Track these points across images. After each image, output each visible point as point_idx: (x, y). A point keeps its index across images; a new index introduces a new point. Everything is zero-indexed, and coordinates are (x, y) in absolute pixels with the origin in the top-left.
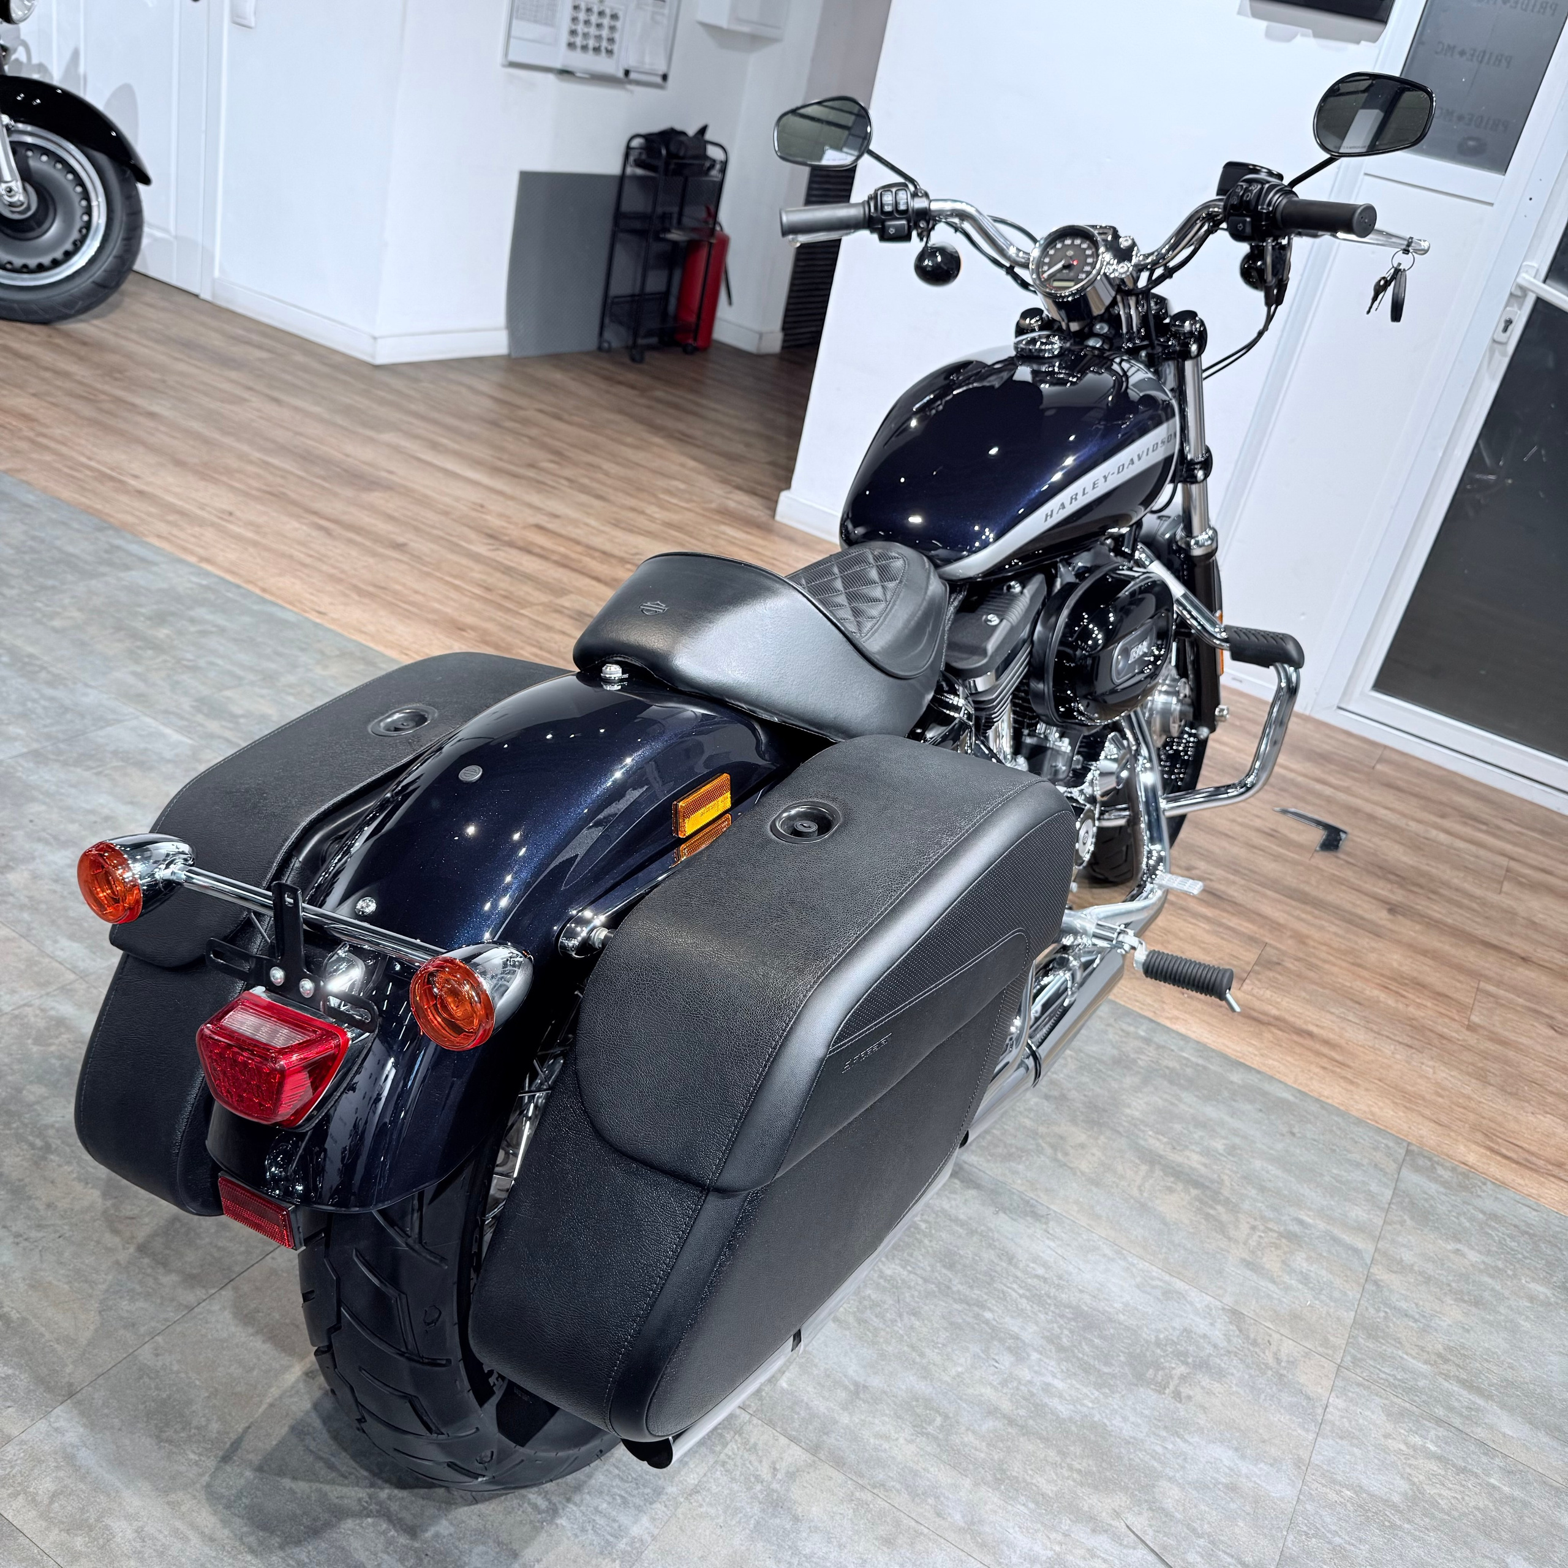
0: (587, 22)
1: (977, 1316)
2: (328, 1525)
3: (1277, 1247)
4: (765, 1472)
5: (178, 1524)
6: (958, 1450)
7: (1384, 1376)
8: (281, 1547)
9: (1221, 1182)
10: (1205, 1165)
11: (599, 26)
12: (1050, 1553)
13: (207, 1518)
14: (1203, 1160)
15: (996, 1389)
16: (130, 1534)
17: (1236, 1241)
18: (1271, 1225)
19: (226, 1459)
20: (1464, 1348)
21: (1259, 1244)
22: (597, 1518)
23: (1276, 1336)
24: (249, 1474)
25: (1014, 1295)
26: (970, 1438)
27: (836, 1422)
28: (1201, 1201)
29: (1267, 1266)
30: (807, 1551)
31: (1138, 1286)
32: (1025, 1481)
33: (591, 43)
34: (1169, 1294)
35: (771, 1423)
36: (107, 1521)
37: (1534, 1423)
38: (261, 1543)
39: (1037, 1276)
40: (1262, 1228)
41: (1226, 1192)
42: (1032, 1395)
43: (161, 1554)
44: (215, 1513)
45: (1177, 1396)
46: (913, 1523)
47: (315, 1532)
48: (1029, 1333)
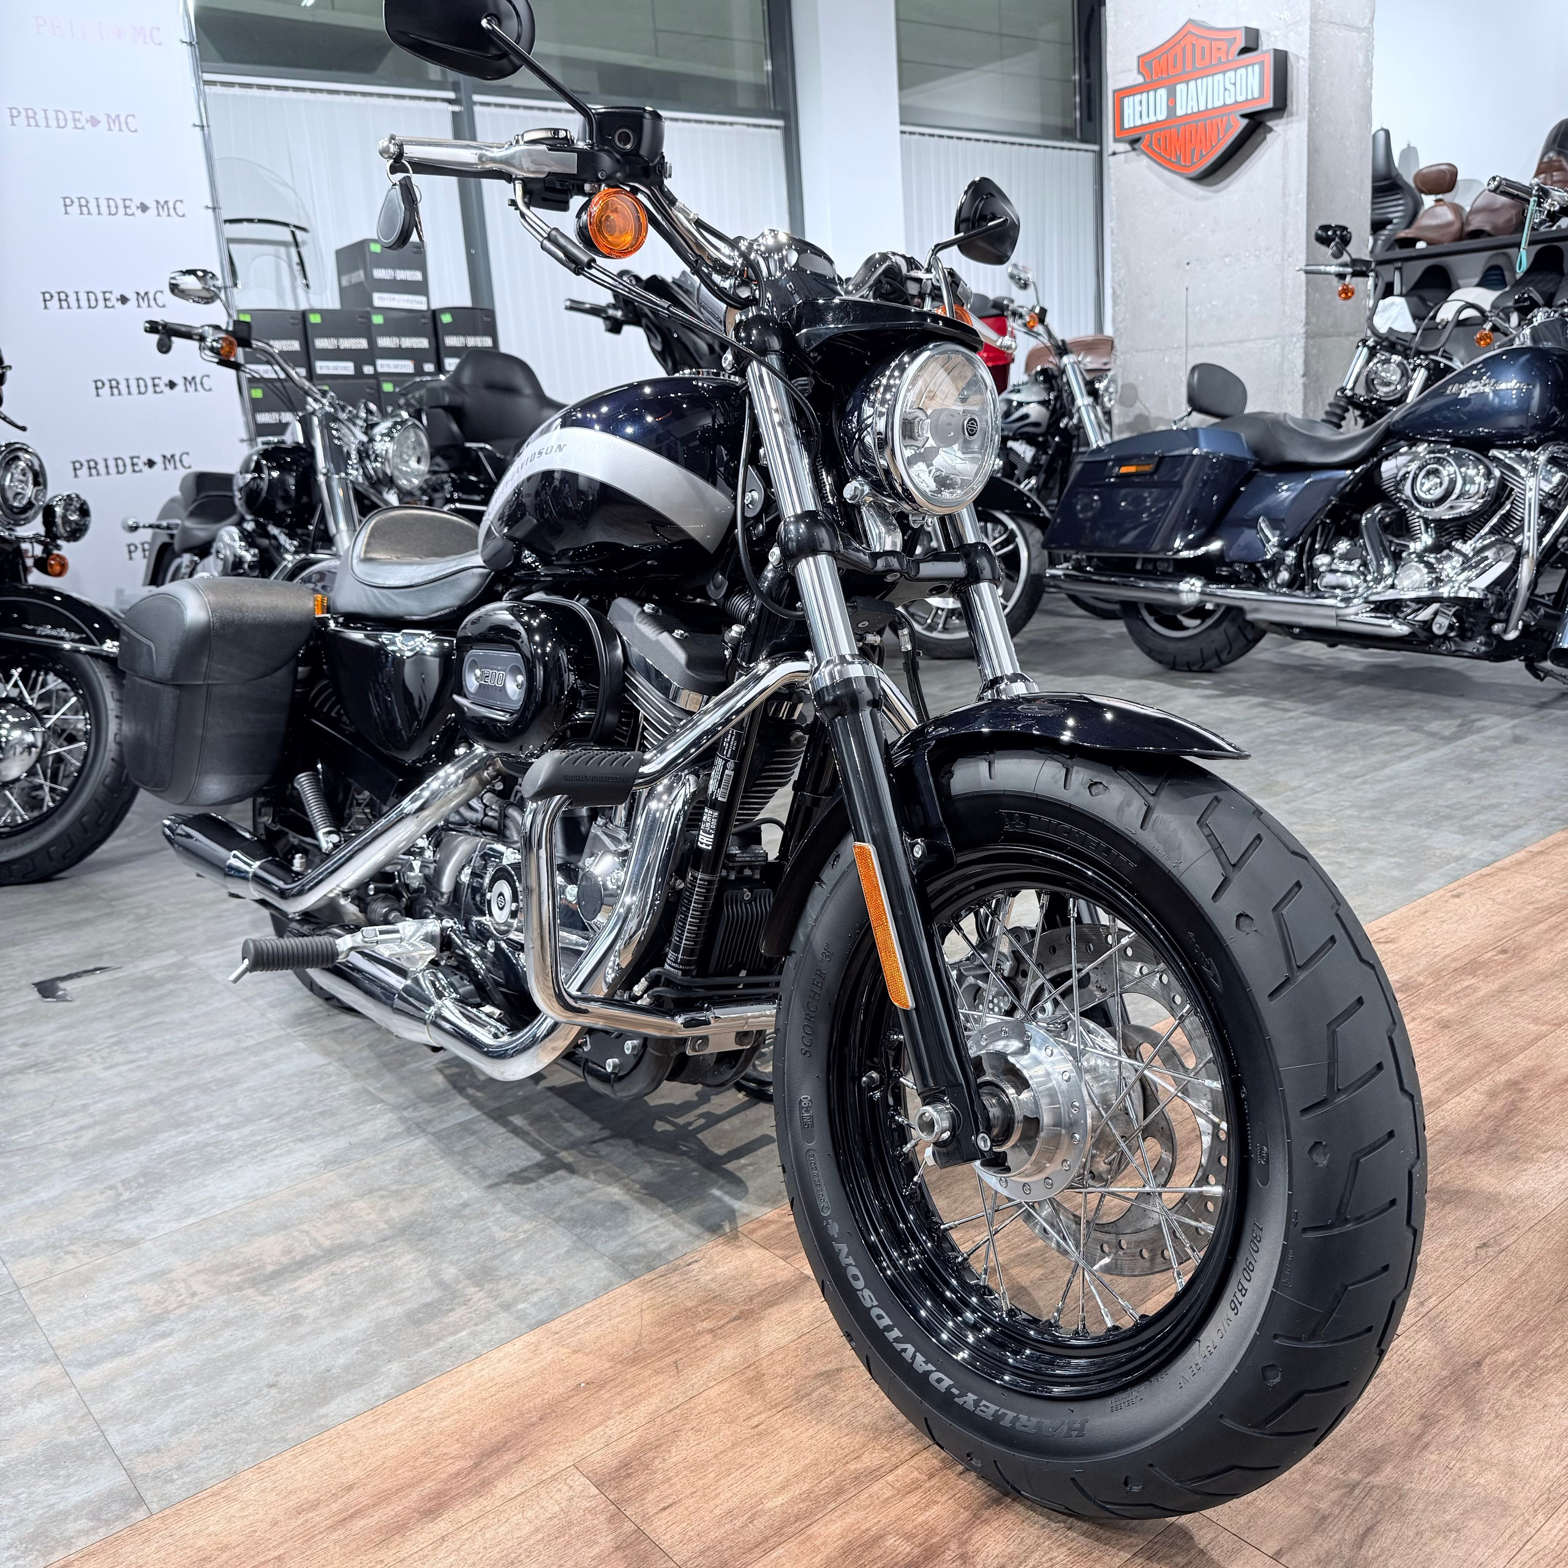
3: (157, 1303)
9: (264, 1292)
10: (295, 1290)
14: (301, 1291)
17: (192, 1275)
18: (183, 1310)
23: (86, 1261)
28: (255, 1269)
29: (148, 1286)
34: (189, 1211)
40: (188, 1301)
41: (250, 1292)
45: (111, 1188)
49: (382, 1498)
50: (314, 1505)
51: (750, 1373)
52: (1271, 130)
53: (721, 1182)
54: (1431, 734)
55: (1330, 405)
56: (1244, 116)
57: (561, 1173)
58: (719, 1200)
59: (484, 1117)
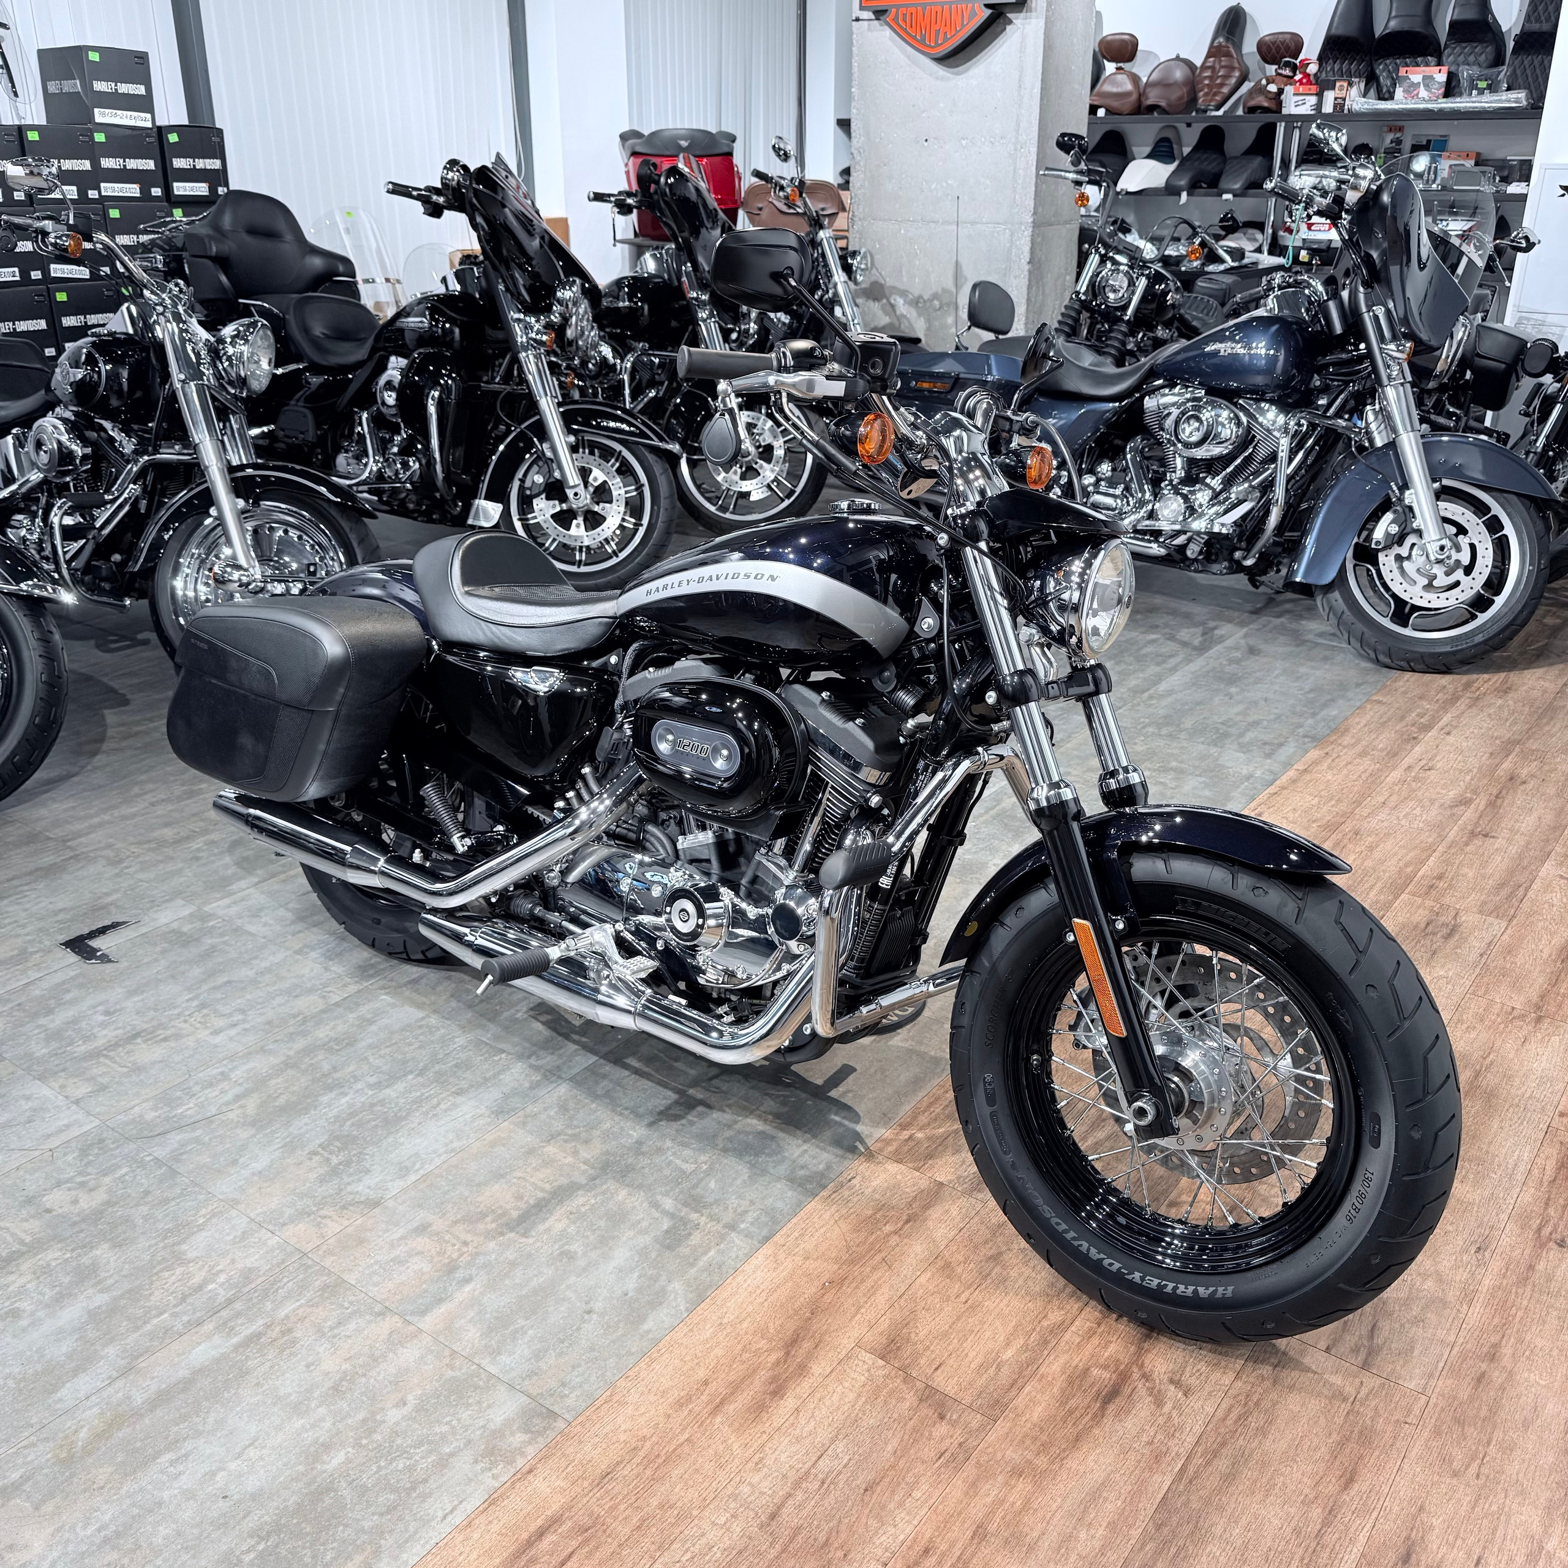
3: (439, 1254)
4: (329, 989)
9: (525, 1235)
10: (548, 1230)
14: (555, 1231)
15: (352, 1073)
17: (451, 1226)
18: (466, 1257)
20: (291, 1354)
23: (346, 1223)
25: (426, 1090)
27: (353, 1012)
28: (502, 1216)
29: (419, 1240)
31: (417, 1154)
34: (405, 1169)
35: (359, 992)
37: (199, 1372)
39: (439, 1104)
40: (465, 1249)
41: (512, 1235)
42: (342, 1087)
45: (314, 1153)
48: (391, 1092)
49: (736, 1388)
50: (689, 1399)
51: (940, 1263)
52: (1010, 22)
53: (835, 1109)
54: (1185, 644)
55: (1066, 307)
56: (987, 6)
57: (700, 1109)
58: (841, 1125)
59: (602, 1061)
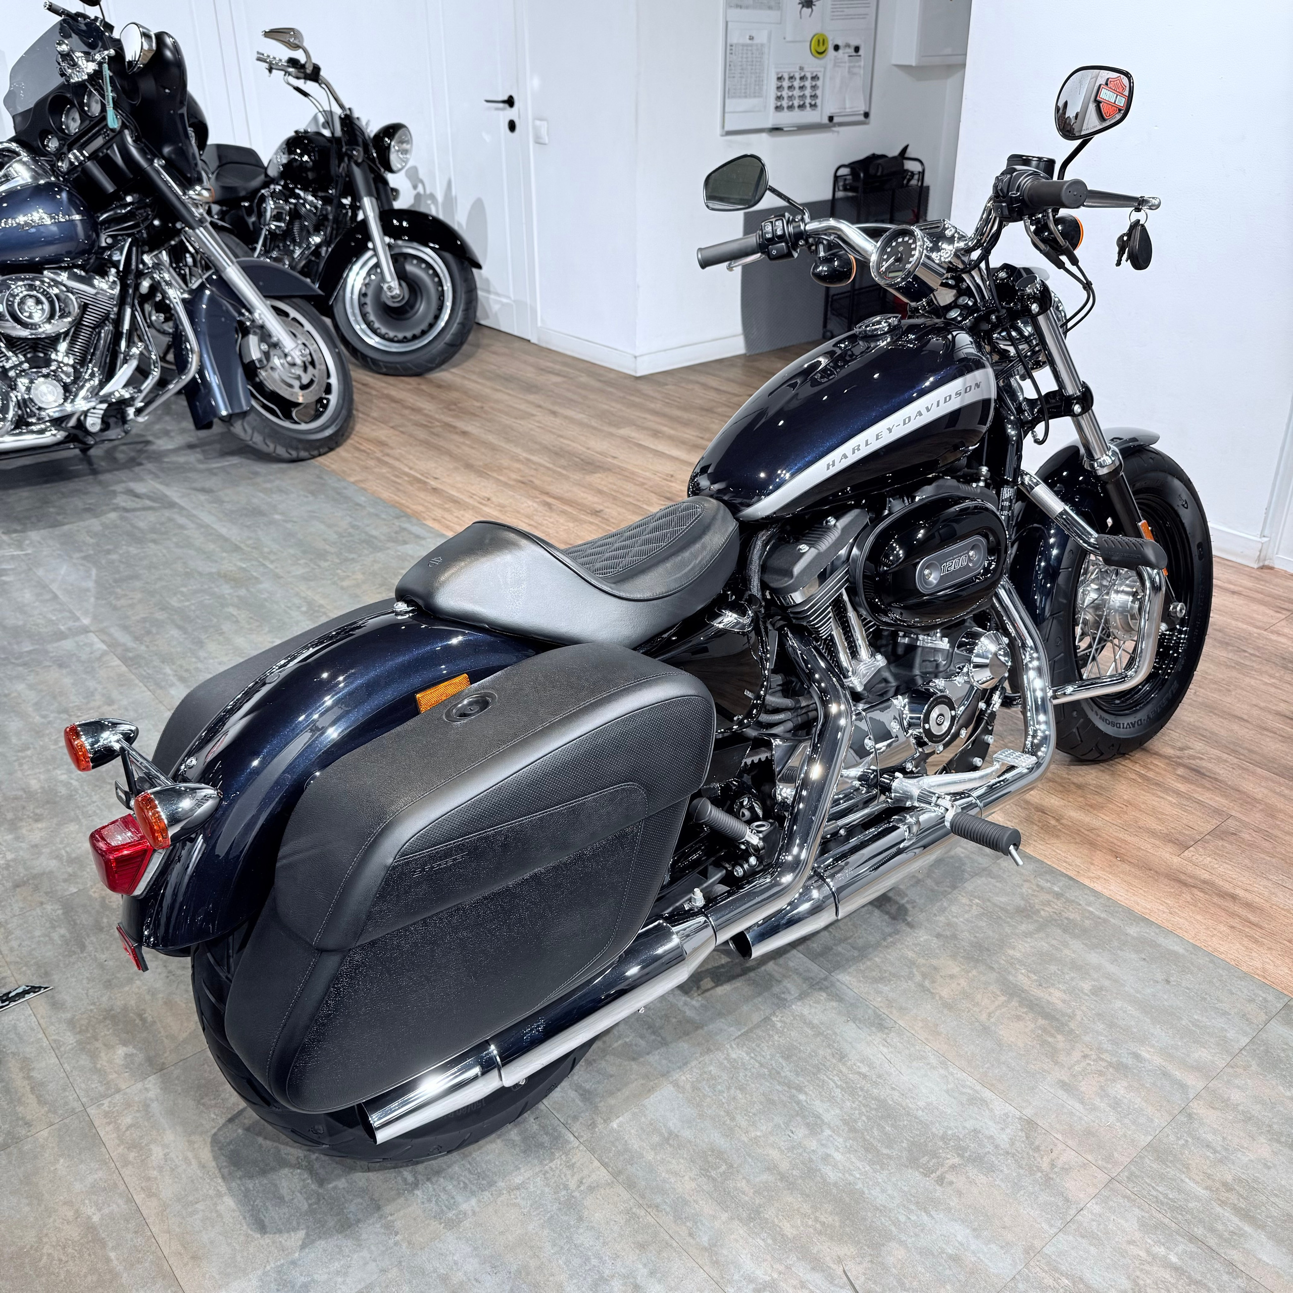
0: (791, 88)
1: (792, 1097)
2: (273, 1169)
3: (1102, 1075)
4: (573, 1184)
5: (190, 1155)
6: (729, 1193)
7: (1155, 1193)
8: (240, 1178)
9: (1072, 1017)
10: (1064, 1001)
11: (802, 88)
12: (768, 1278)
13: (206, 1154)
14: (1066, 997)
15: (782, 1152)
16: (161, 1155)
17: (1062, 1066)
18: (1105, 1056)
19: (231, 1120)
20: (1256, 1182)
21: (1084, 1069)
22: (442, 1194)
23: (1061, 1146)
24: (240, 1131)
25: (832, 1084)
26: (742, 1184)
27: (641, 1156)
28: (1044, 1030)
29: (1083, 1089)
30: (579, 1242)
31: (947, 1091)
32: (773, 1222)
33: (796, 103)
34: (974, 1100)
35: (592, 1151)
36: (152, 1146)
38: (230, 1174)
39: (859, 1073)
40: (1094, 1057)
41: (1073, 1025)
42: (811, 1160)
43: (172, 1170)
44: (212, 1151)
45: (941, 1180)
46: (668, 1237)
47: (263, 1172)
48: (831, 1115)
49: (1232, 914)
50: (1249, 936)
